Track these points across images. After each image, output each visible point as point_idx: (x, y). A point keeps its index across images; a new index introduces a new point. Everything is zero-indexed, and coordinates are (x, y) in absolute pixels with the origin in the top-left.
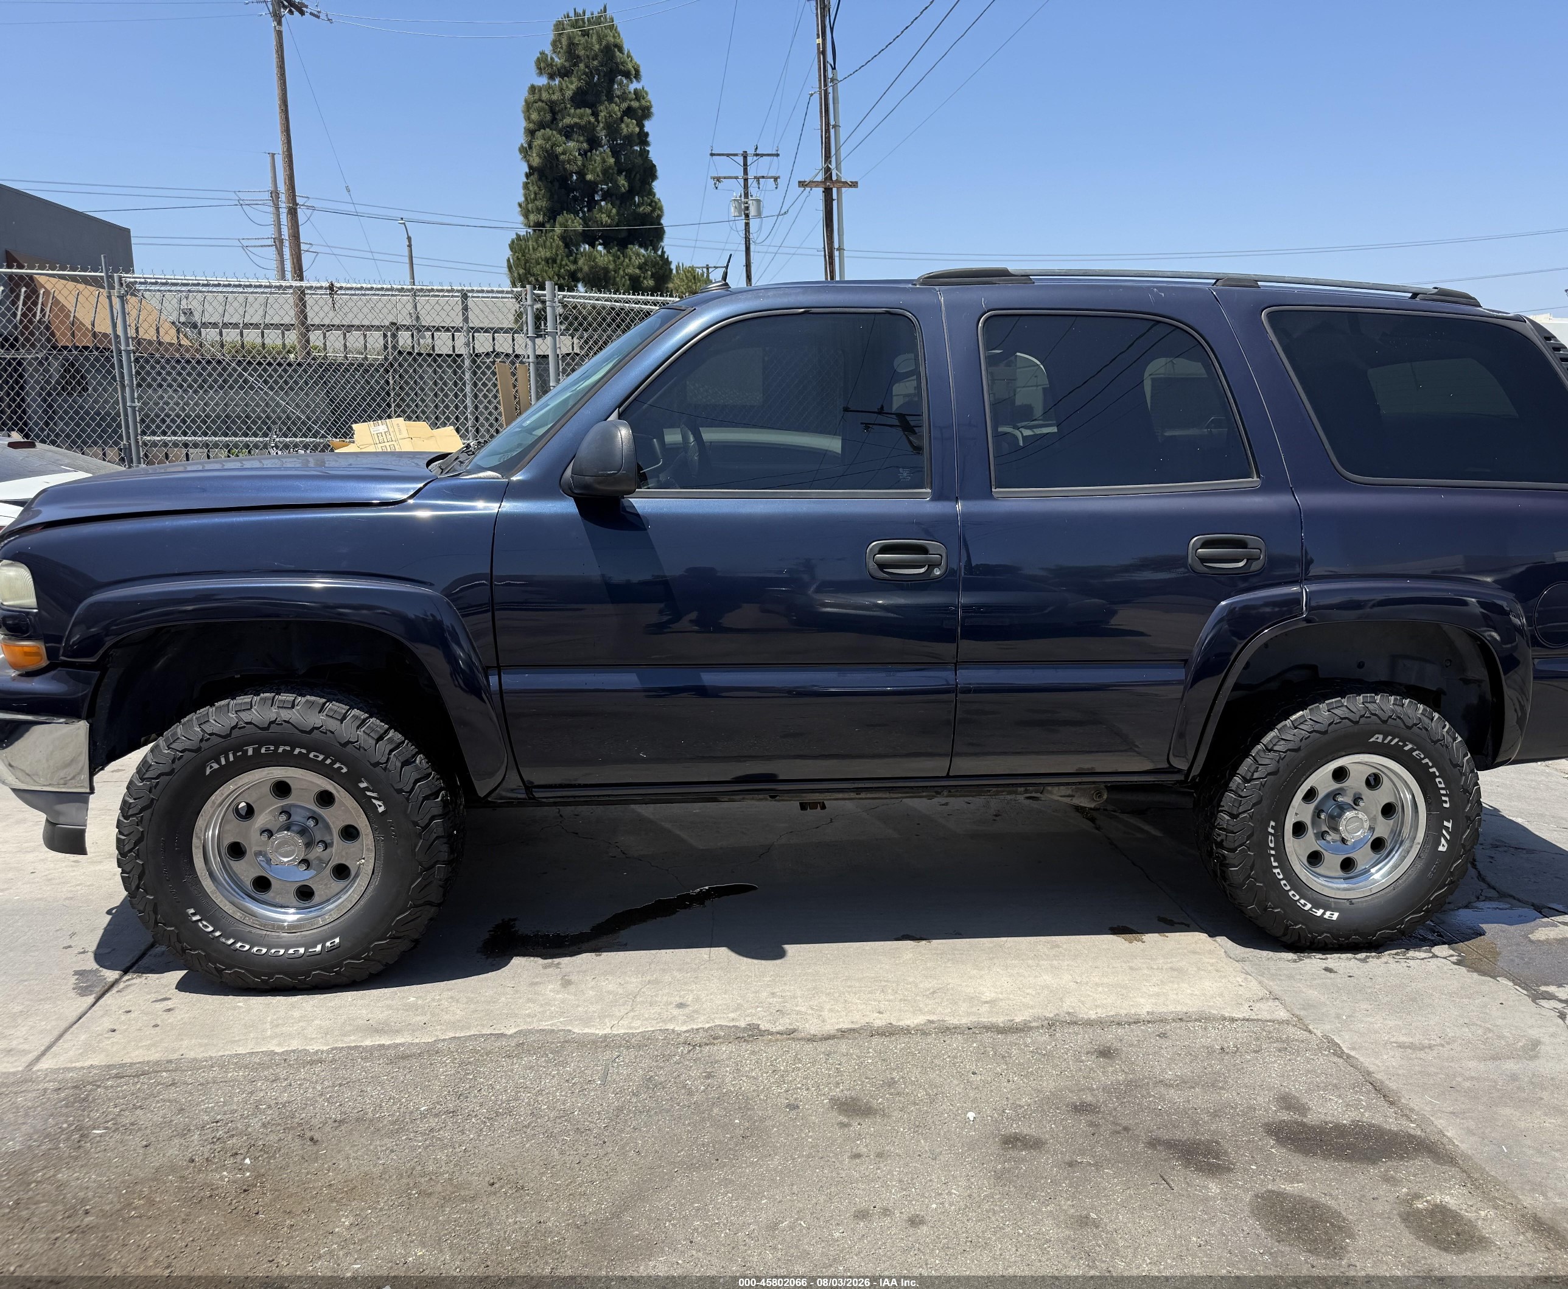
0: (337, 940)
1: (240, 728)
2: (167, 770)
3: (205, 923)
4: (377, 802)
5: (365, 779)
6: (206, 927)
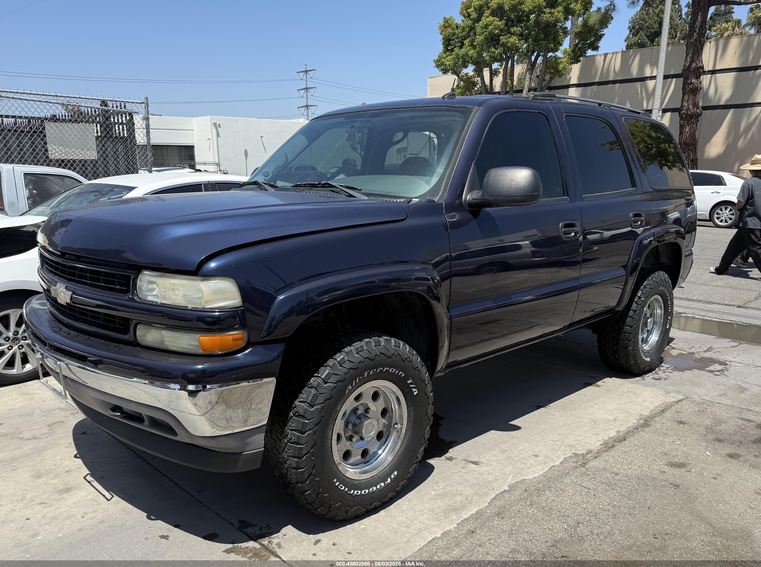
0: (396, 473)
1: (362, 362)
2: (329, 397)
3: (341, 485)
4: (414, 390)
5: (411, 378)
6: (341, 487)
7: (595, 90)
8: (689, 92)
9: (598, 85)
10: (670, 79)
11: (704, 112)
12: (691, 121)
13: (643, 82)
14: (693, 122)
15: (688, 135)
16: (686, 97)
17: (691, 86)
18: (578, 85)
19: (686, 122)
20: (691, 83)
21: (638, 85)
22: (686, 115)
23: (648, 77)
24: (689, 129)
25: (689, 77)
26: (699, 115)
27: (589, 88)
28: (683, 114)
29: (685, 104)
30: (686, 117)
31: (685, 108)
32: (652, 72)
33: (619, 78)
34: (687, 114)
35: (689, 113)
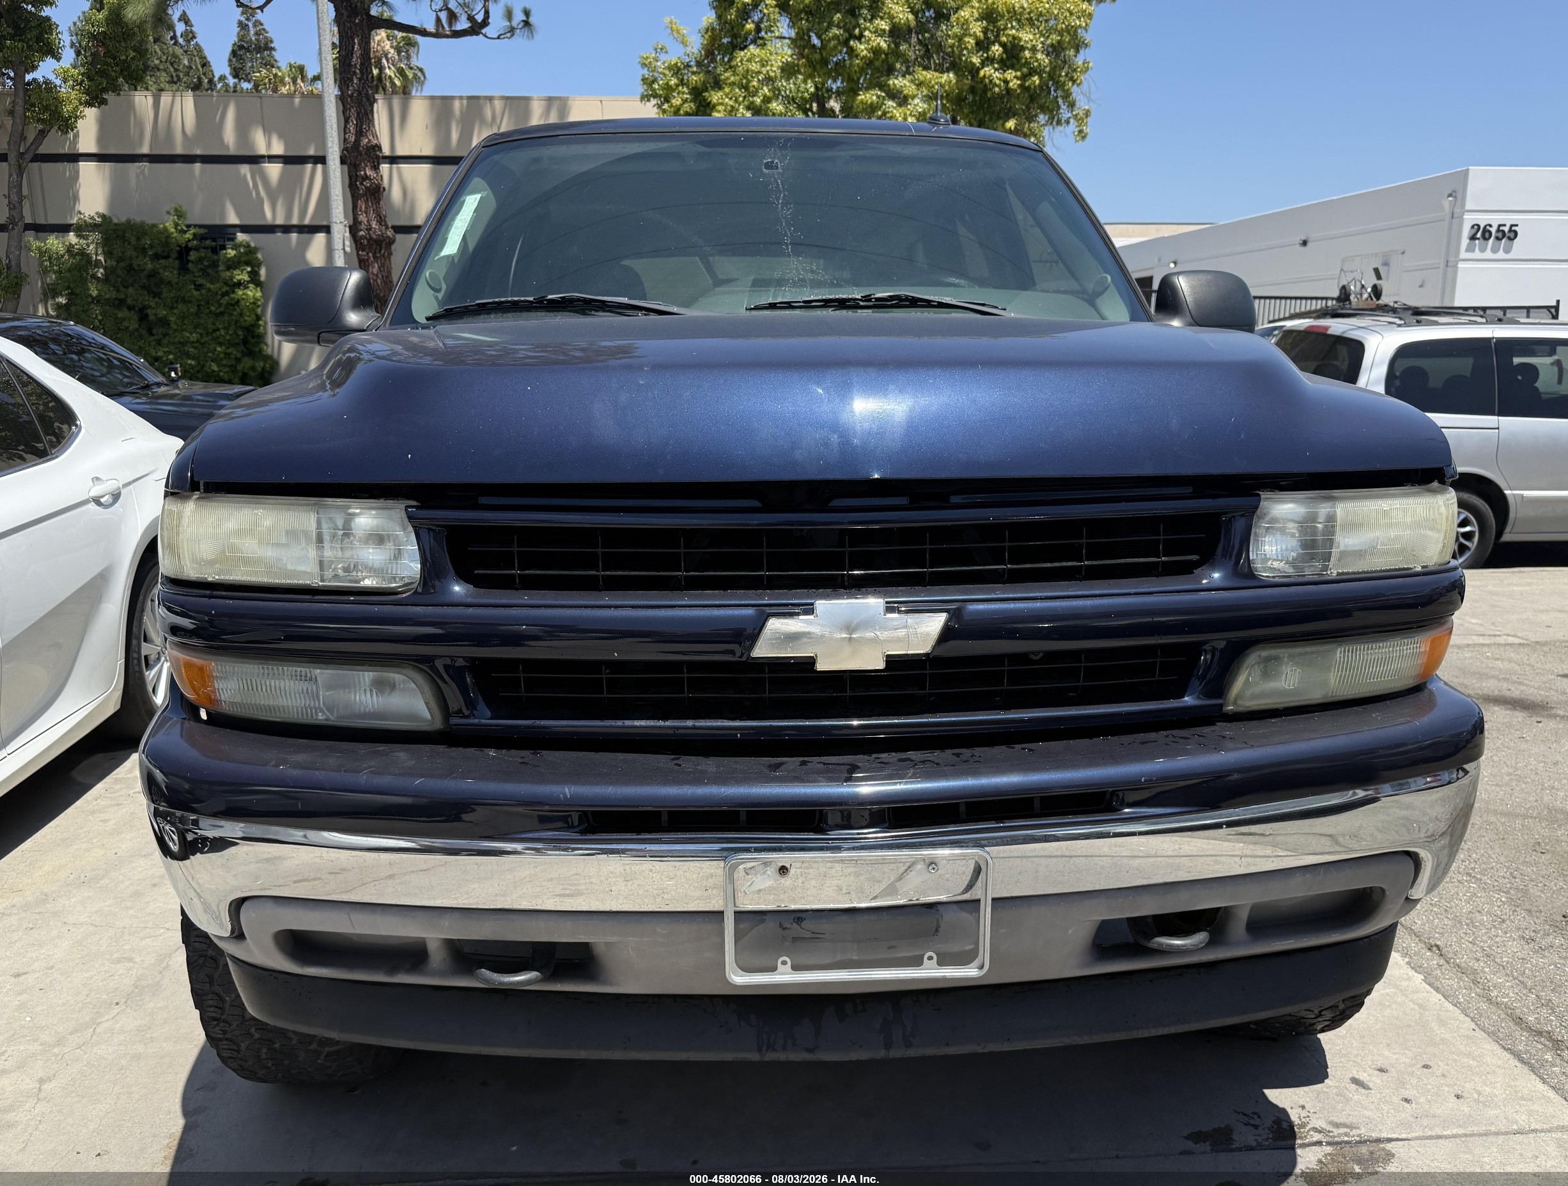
7: (146, 171)
8: (366, 195)
9: (150, 162)
10: (309, 166)
11: (399, 237)
12: (380, 252)
13: (255, 166)
14: (384, 256)
15: (379, 281)
16: (361, 204)
17: (367, 183)
18: (100, 158)
19: (371, 255)
20: (366, 177)
21: (245, 169)
22: (368, 241)
23: (263, 157)
24: (379, 268)
25: (359, 165)
26: (391, 242)
27: (133, 168)
28: (362, 237)
29: (362, 218)
30: (370, 246)
31: (363, 227)
32: (269, 145)
33: (198, 152)
34: (371, 237)
35: (374, 237)
